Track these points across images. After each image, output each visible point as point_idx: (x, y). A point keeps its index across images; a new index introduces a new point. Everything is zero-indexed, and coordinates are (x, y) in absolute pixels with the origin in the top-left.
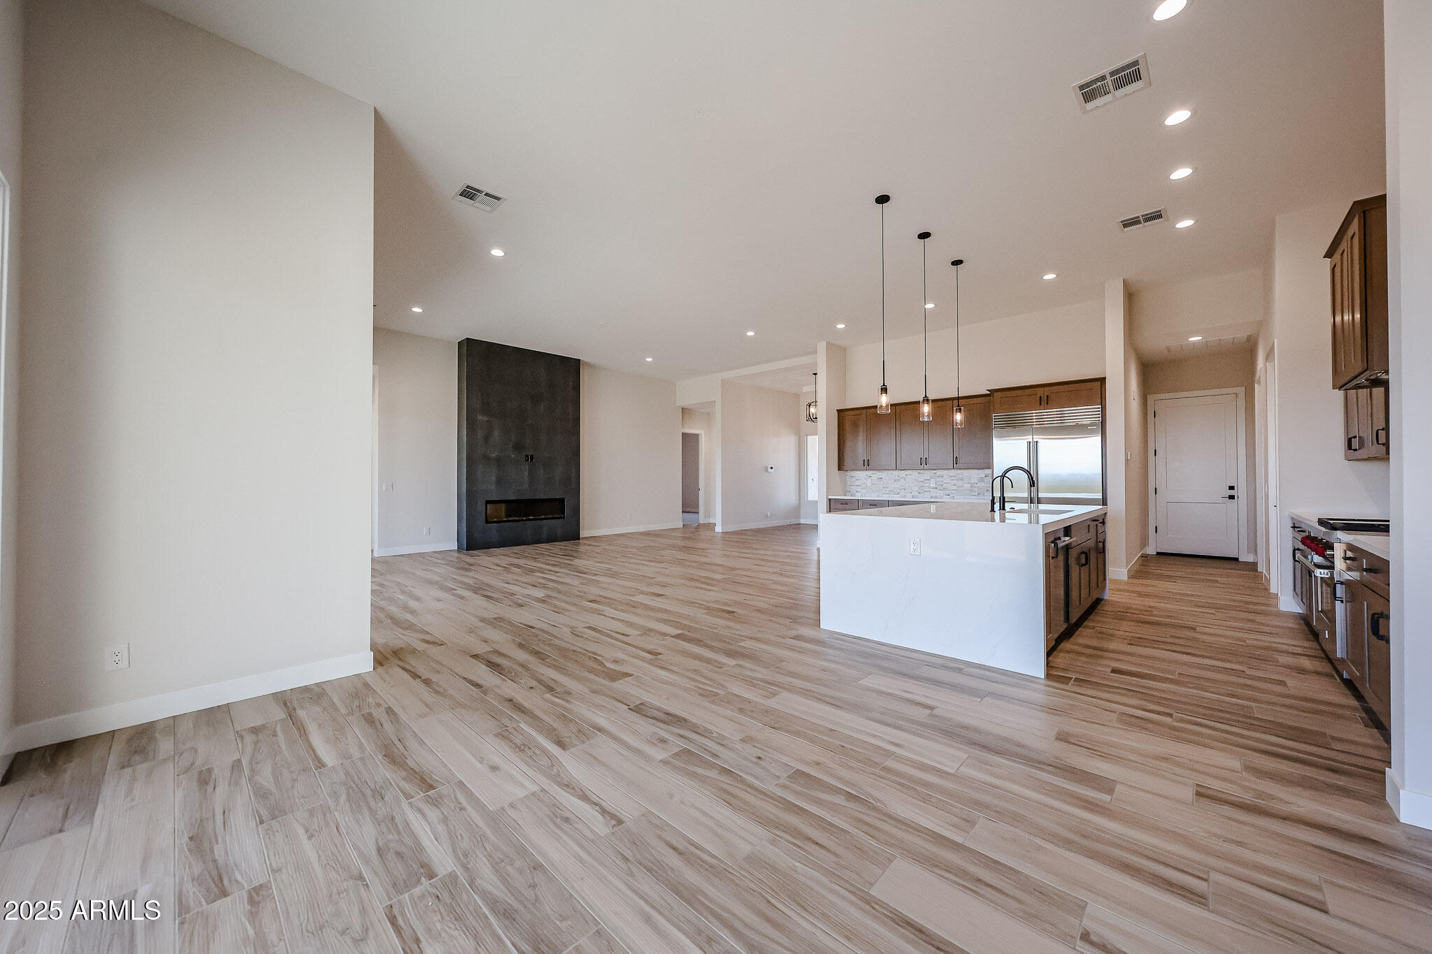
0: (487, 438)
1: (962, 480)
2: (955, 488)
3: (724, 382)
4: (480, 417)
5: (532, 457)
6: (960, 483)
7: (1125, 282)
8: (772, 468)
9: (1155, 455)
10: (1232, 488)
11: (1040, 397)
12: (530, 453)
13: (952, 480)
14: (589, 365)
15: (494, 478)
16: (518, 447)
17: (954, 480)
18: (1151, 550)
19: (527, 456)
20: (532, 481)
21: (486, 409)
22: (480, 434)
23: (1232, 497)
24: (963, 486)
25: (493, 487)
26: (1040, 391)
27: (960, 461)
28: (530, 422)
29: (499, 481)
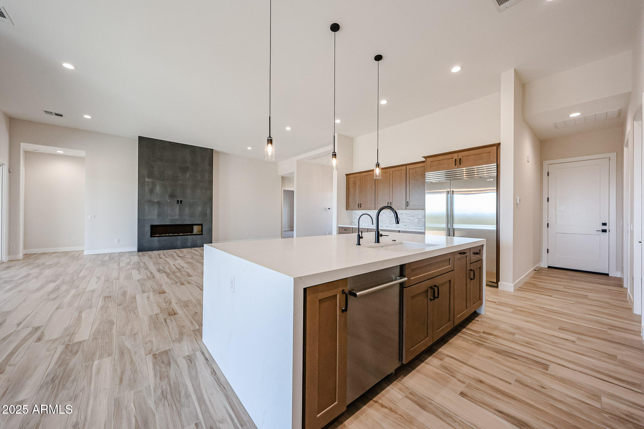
0: (152, 191)
1: (413, 216)
2: (409, 221)
3: (298, 162)
4: (147, 179)
5: (181, 201)
6: (412, 218)
7: (515, 70)
8: (329, 209)
9: (548, 201)
10: (604, 224)
11: (456, 160)
12: (180, 200)
13: (408, 216)
14: (218, 153)
15: (156, 213)
16: (172, 196)
17: (409, 216)
18: (544, 264)
19: (178, 201)
20: (181, 214)
21: (151, 175)
22: (147, 188)
23: (604, 231)
24: (414, 221)
25: (156, 218)
26: (455, 156)
27: (411, 203)
28: (180, 182)
29: (159, 215)
